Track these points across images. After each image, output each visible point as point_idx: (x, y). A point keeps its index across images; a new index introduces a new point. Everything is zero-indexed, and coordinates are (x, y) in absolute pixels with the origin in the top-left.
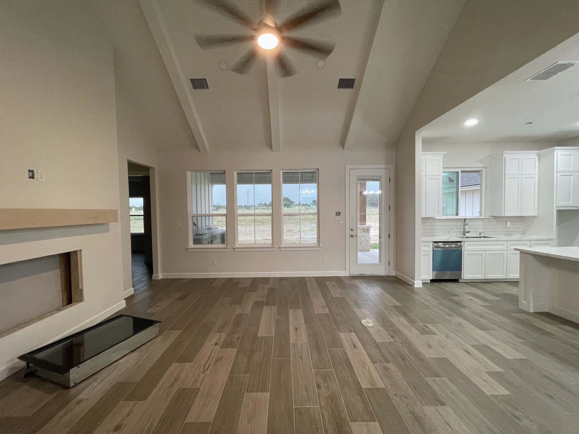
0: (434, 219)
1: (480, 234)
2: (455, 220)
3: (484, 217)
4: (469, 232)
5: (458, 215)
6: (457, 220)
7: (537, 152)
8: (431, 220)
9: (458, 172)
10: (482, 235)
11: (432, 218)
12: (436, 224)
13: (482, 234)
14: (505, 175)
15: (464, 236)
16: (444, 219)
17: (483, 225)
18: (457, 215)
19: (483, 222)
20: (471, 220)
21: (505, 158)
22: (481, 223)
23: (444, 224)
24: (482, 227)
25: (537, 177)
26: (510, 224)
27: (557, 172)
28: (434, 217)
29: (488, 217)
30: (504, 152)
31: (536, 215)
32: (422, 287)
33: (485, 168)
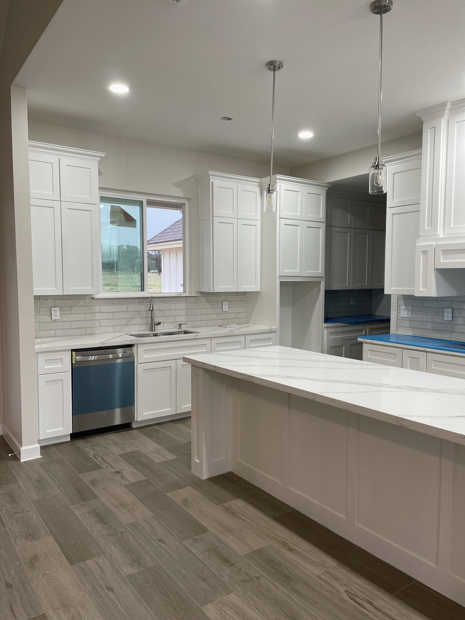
0: (93, 298)
1: (180, 325)
2: (138, 300)
3: (189, 294)
4: (159, 324)
5: (144, 291)
6: (141, 300)
7: (259, 181)
8: (87, 301)
9: (142, 201)
10: (184, 328)
11: (88, 297)
12: (97, 308)
13: (183, 326)
14: (213, 216)
15: (151, 332)
16: (113, 299)
17: (186, 309)
18: (143, 289)
19: (186, 303)
20: (165, 299)
21: (212, 182)
22: (182, 305)
23: (114, 308)
24: (184, 313)
25: (259, 224)
26: (227, 306)
27: (280, 218)
28: (92, 295)
29: (193, 294)
30: (210, 173)
31: (259, 290)
32: (40, 457)
33: (189, 201)
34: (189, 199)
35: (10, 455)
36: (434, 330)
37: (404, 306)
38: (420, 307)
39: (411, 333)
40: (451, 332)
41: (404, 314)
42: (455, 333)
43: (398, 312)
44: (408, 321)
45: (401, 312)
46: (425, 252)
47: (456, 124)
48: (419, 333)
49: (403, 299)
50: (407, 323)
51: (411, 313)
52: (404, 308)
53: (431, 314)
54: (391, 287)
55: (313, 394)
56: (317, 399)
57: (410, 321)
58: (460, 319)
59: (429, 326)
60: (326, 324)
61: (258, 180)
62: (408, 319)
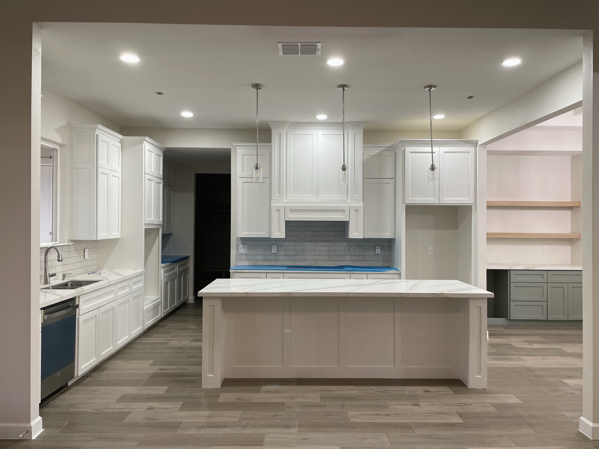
1: (64, 276)
4: (53, 275)
14: (97, 167)
21: (97, 135)
25: (120, 175)
26: (88, 253)
27: (145, 174)
29: (66, 242)
30: (98, 126)
31: (119, 237)
32: (43, 430)
33: (60, 147)
34: (61, 146)
35: (21, 436)
36: (265, 260)
37: (242, 245)
38: (254, 245)
39: (248, 264)
40: (276, 260)
41: (242, 250)
42: (279, 261)
43: (237, 250)
44: (245, 256)
45: (240, 249)
46: (278, 210)
47: (292, 135)
48: (253, 263)
49: (240, 241)
50: (244, 257)
51: (248, 250)
52: (242, 247)
53: (262, 250)
54: (243, 232)
55: (347, 293)
56: (349, 296)
57: (246, 255)
58: (282, 251)
59: (261, 257)
60: (163, 264)
61: (121, 137)
62: (245, 254)
